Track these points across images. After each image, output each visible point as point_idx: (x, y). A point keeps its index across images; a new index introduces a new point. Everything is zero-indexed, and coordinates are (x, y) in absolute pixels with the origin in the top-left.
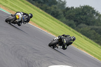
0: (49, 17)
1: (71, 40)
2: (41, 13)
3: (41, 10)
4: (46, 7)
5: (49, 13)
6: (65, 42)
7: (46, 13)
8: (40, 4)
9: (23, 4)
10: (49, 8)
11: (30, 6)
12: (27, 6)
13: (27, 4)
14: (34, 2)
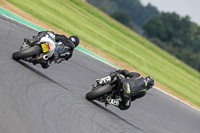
0: (193, 74)
1: (143, 86)
2: (178, 65)
3: (178, 61)
4: (188, 55)
5: (194, 67)
6: (129, 91)
7: (187, 67)
8: (177, 48)
9: (142, 47)
10: (194, 56)
11: (156, 52)
12: (150, 52)
13: (149, 48)
14: (163, 44)
